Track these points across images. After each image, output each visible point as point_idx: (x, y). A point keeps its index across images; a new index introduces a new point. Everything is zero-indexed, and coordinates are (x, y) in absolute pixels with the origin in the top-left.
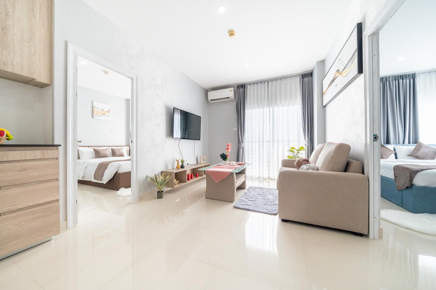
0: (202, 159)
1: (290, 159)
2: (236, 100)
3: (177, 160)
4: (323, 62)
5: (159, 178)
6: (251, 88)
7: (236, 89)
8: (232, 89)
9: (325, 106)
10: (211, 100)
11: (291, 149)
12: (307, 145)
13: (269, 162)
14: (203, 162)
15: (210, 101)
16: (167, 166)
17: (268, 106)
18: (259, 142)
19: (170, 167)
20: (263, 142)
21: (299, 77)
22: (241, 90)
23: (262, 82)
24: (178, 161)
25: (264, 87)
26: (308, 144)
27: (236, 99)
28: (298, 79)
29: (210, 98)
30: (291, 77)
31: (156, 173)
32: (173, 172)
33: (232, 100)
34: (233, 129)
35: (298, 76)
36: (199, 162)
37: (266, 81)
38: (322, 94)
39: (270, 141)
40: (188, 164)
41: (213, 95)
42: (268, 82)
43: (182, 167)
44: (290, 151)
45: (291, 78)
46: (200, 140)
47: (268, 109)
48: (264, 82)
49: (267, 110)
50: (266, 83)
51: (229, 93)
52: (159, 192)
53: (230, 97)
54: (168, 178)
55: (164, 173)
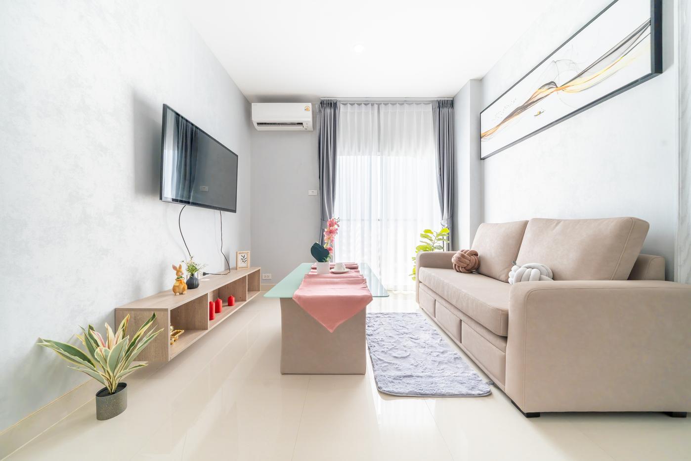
0: (240, 257)
1: (425, 252)
2: (318, 131)
3: (174, 268)
4: (480, 82)
5: (106, 338)
6: (347, 112)
7: (317, 106)
8: (310, 105)
9: (484, 159)
10: (258, 124)
11: (424, 233)
12: (446, 226)
13: (380, 258)
14: (244, 265)
15: (256, 125)
16: (137, 289)
17: (379, 151)
18: (363, 220)
19: (149, 289)
20: (370, 220)
21: (431, 105)
22: (328, 111)
23: (367, 103)
24: (178, 270)
25: (373, 114)
26: (447, 224)
27: (318, 128)
28: (429, 109)
29: (256, 117)
30: (418, 102)
31: (93, 320)
32: (166, 310)
33: (306, 131)
34: (309, 191)
35: (429, 104)
36: (232, 265)
37: (376, 104)
38: (479, 137)
39: (381, 220)
40: (204, 274)
41: (261, 112)
42: (379, 105)
43: (192, 285)
44: (423, 236)
45: (417, 104)
46: (235, 211)
47: (379, 157)
48: (372, 105)
49: (377, 159)
50: (376, 106)
51: (303, 113)
52: (103, 393)
53: (305, 122)
54: (146, 333)
55: (128, 316)
